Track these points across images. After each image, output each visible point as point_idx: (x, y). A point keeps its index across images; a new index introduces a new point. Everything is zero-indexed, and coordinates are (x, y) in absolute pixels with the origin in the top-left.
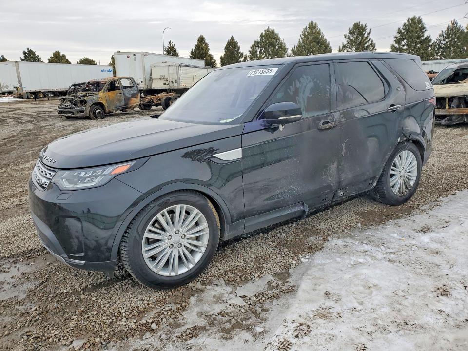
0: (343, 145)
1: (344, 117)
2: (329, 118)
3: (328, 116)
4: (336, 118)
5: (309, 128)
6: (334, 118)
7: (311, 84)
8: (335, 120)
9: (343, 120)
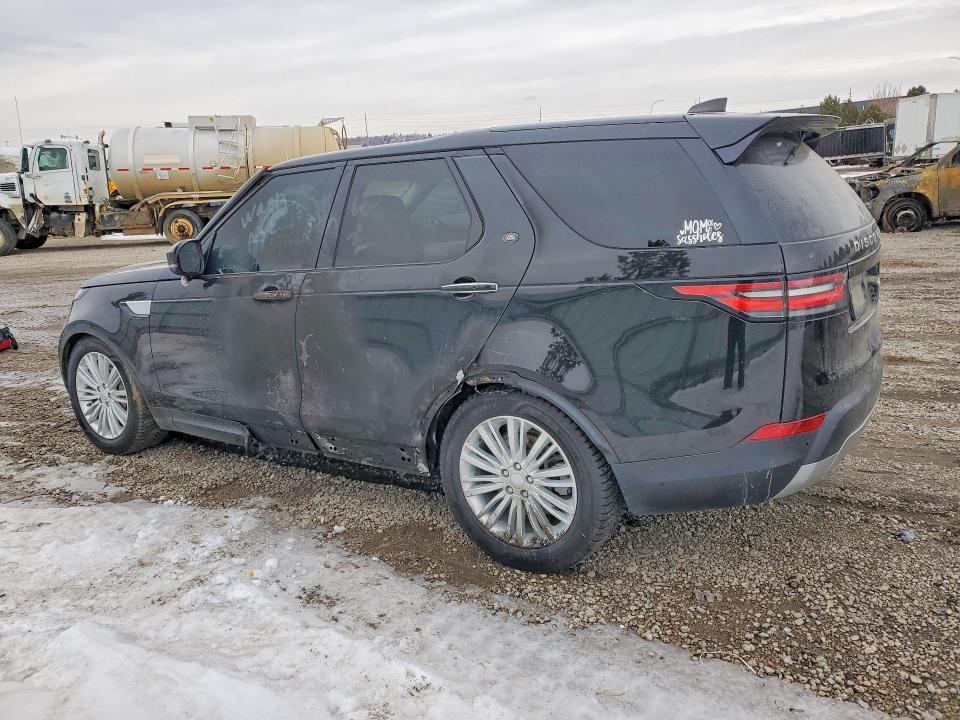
0: (303, 344)
1: (311, 285)
2: (281, 281)
3: (279, 277)
4: (293, 282)
5: (240, 294)
6: (290, 282)
7: (282, 213)
8: (290, 287)
9: (307, 291)
